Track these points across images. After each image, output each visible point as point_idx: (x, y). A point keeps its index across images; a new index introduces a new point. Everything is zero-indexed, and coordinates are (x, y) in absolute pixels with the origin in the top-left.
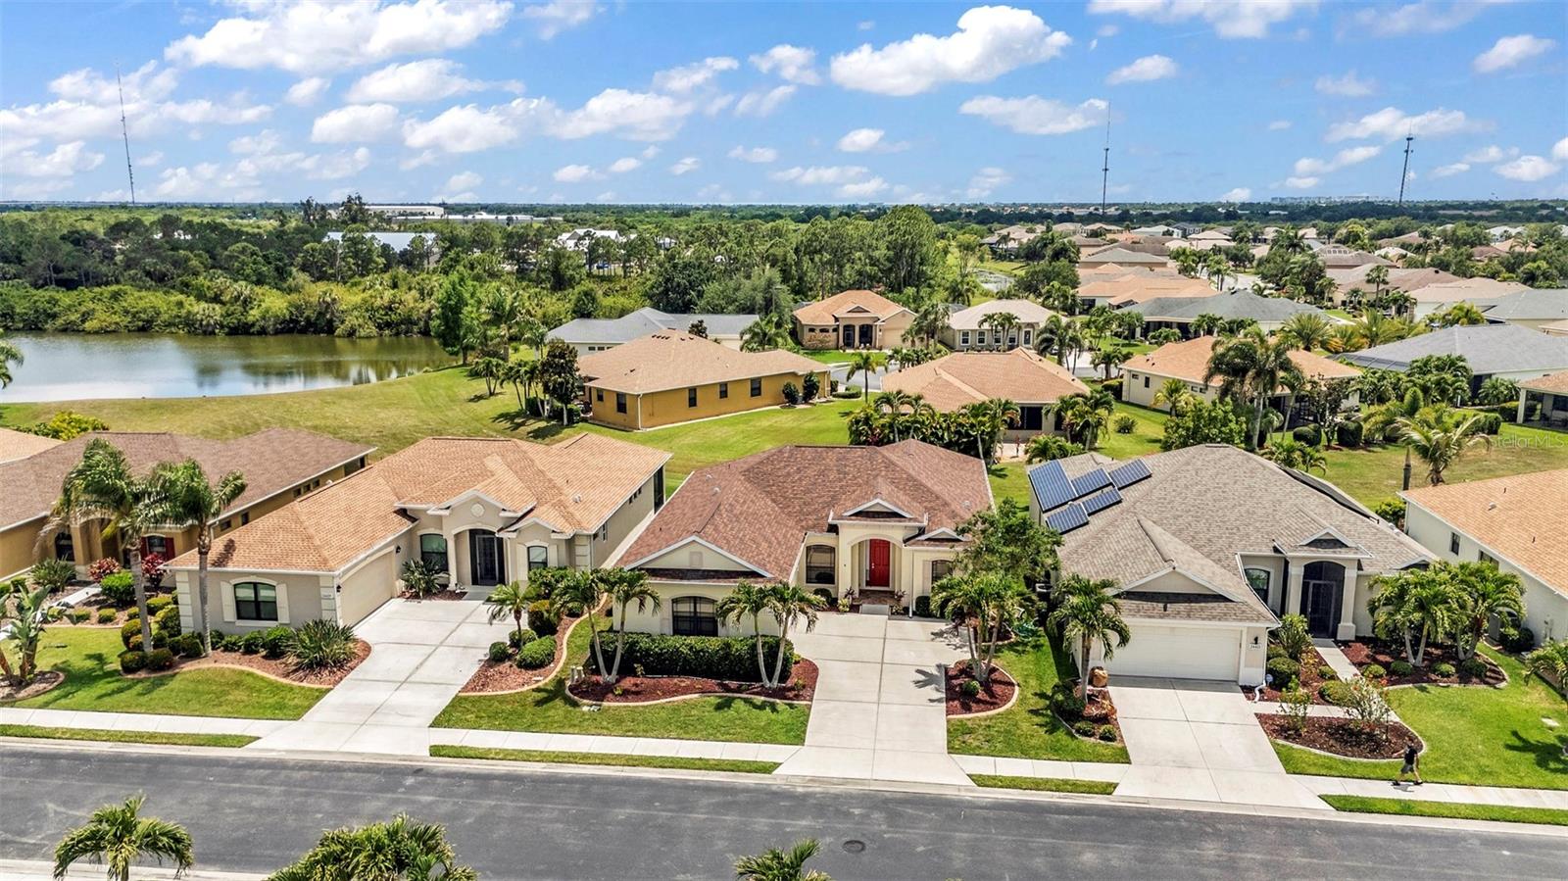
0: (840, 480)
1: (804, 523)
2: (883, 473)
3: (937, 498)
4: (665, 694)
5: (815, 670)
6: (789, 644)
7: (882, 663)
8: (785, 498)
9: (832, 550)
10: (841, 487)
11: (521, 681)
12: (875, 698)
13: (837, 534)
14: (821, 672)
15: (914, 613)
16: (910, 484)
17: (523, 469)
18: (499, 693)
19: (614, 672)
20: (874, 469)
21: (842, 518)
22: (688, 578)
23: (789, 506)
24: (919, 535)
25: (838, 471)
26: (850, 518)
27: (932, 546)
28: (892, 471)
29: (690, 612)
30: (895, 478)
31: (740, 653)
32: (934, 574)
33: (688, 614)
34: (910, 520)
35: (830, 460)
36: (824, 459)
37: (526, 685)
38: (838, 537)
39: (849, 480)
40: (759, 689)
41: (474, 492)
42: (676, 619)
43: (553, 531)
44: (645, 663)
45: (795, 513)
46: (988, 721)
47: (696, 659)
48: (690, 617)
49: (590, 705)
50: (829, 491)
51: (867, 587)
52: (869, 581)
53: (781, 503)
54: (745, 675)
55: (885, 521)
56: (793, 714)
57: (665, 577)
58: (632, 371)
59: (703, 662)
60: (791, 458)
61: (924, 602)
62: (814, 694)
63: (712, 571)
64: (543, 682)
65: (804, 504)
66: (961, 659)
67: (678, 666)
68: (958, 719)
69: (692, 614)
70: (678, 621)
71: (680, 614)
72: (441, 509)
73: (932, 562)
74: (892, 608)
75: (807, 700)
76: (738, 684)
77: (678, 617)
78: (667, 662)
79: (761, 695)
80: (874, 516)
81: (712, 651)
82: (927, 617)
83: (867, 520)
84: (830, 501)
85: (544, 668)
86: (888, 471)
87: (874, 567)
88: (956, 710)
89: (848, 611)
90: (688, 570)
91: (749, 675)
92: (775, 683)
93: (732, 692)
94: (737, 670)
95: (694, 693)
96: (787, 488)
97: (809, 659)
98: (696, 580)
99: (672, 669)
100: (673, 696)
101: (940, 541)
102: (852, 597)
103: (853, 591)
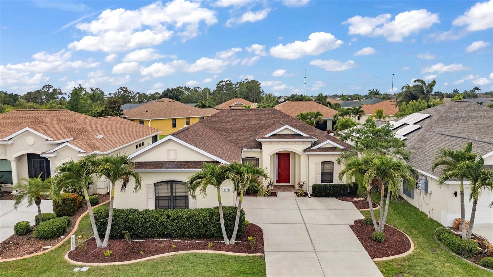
0: (258, 124)
1: (240, 145)
2: (282, 120)
4: (147, 254)
5: (260, 230)
6: (242, 211)
7: (305, 224)
8: (227, 133)
9: (258, 160)
10: (259, 127)
11: (31, 249)
13: (261, 149)
14: (264, 231)
16: (299, 124)
17: (68, 123)
19: (106, 238)
20: (277, 118)
21: (265, 138)
22: (165, 167)
23: (230, 137)
24: (312, 146)
25: (256, 119)
26: (269, 138)
27: (322, 151)
28: (287, 118)
29: (168, 193)
30: (290, 122)
31: (206, 219)
32: (322, 171)
33: (166, 195)
34: (306, 138)
35: (251, 115)
36: (247, 114)
37: (34, 253)
38: (261, 150)
39: (264, 123)
40: (220, 246)
41: (27, 128)
42: (157, 198)
43: (79, 152)
44: (132, 231)
45: (234, 140)
46: (407, 262)
47: (172, 225)
48: (168, 197)
49: (82, 267)
50: (253, 129)
51: (276, 183)
52: (277, 179)
53: (225, 135)
54: (211, 236)
55: (291, 139)
56: (252, 264)
57: (149, 167)
58: (147, 112)
59: (178, 227)
60: (228, 114)
61: (318, 189)
62: (264, 248)
63: (184, 162)
64: (49, 250)
65: (239, 135)
66: (356, 219)
67: (158, 231)
68: (383, 262)
69: (170, 195)
70: (158, 200)
71: (160, 195)
72: (5, 141)
73: (321, 162)
74: (297, 193)
75: (260, 253)
76: (204, 243)
77: (159, 197)
78: (150, 229)
79: (223, 251)
80: (284, 136)
81: (184, 219)
82: (320, 197)
83: (280, 138)
84: (254, 134)
85: (55, 239)
86: (285, 119)
87: (280, 172)
88: (377, 254)
89: (270, 196)
90: (166, 162)
91: (214, 235)
92: (233, 240)
93: (200, 249)
94: (204, 232)
95: (171, 252)
96: (228, 128)
97: (253, 223)
98: (172, 168)
99: (154, 234)
100: (153, 255)
101: (326, 149)
102: (271, 187)
103: (272, 183)
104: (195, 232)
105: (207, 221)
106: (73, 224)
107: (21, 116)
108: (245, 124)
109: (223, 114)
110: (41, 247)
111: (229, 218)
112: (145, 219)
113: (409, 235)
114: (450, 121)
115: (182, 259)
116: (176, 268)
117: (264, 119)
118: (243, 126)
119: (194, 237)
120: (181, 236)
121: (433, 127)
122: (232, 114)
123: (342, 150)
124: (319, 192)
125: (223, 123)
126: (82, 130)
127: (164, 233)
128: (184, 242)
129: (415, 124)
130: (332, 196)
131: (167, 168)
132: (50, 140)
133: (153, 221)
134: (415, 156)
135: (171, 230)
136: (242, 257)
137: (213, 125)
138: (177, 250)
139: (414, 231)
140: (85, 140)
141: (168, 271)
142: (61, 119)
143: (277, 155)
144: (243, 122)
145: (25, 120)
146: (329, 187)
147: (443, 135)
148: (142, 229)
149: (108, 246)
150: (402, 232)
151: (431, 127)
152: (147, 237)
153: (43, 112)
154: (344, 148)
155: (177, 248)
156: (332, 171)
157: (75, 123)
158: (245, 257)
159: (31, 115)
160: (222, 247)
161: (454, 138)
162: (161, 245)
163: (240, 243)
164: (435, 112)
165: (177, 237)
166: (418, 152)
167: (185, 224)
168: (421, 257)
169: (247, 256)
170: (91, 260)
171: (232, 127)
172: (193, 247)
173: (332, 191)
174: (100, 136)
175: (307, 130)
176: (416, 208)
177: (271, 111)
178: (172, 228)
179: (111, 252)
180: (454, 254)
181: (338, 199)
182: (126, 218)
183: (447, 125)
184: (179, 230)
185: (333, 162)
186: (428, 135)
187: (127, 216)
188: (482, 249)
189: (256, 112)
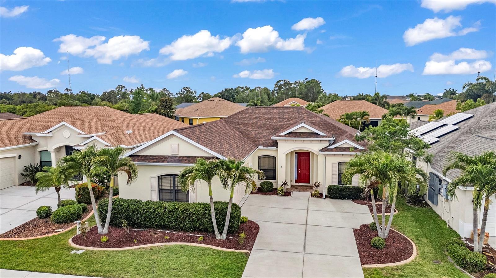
0: (280, 122)
1: (257, 142)
2: (306, 118)
3: (339, 129)
4: (139, 243)
5: (257, 228)
7: (306, 225)
8: (247, 130)
9: (274, 158)
10: (280, 125)
11: (45, 231)
12: (301, 249)
13: (277, 147)
14: (260, 229)
15: (326, 196)
16: (322, 123)
17: (104, 119)
18: (23, 239)
19: (107, 226)
20: (300, 116)
21: (280, 136)
22: (167, 161)
23: (249, 134)
24: (329, 146)
25: (279, 117)
26: (285, 136)
27: (338, 151)
28: (311, 117)
29: (170, 186)
30: (313, 120)
31: (199, 213)
32: (339, 172)
33: (169, 188)
34: (323, 137)
35: (275, 113)
36: (271, 112)
37: (46, 234)
38: (277, 149)
39: (286, 121)
40: (211, 241)
41: (64, 123)
42: (161, 191)
43: (106, 145)
44: (133, 220)
45: (252, 137)
46: (399, 271)
47: (168, 217)
48: (171, 190)
49: (79, 250)
50: (273, 127)
51: (296, 182)
52: (297, 179)
53: (244, 133)
54: (205, 230)
55: (307, 137)
56: (234, 260)
57: (152, 160)
58: (196, 110)
59: (173, 219)
60: (252, 112)
61: (332, 190)
62: (253, 245)
63: (186, 157)
64: (59, 233)
65: (258, 133)
66: (364, 223)
67: (156, 222)
68: (373, 269)
69: (172, 188)
70: (162, 192)
71: (164, 188)
72: (45, 133)
73: (338, 163)
74: (312, 194)
75: (247, 250)
76: (197, 236)
77: (162, 189)
78: (148, 219)
79: (212, 245)
80: (300, 135)
81: (179, 212)
82: (335, 199)
83: (295, 137)
84: (273, 132)
85: (68, 223)
86: (309, 117)
87: (300, 171)
88: (369, 261)
89: (283, 195)
90: (169, 156)
91: (207, 229)
92: (224, 236)
93: (191, 242)
94: (198, 226)
95: (162, 242)
96: (249, 126)
97: (253, 221)
98: (173, 162)
99: (152, 224)
100: (145, 244)
101: (344, 149)
102: (286, 186)
103: (287, 182)
104: (190, 225)
105: (201, 215)
106: (89, 211)
107: (66, 112)
108: (267, 122)
109: (247, 112)
110: (54, 230)
111: (222, 213)
112: (144, 210)
113: (416, 244)
114: (494, 122)
115: (169, 250)
116: (159, 258)
117: (287, 117)
118: (264, 124)
119: (189, 230)
120: (177, 228)
121: (472, 129)
122: (256, 112)
123: (361, 150)
124: (335, 194)
125: (246, 121)
126: (114, 125)
127: (161, 224)
128: (178, 234)
129: (454, 125)
130: (348, 199)
131: (168, 162)
132: (82, 133)
133: (151, 212)
134: (442, 159)
135: (168, 222)
136: (227, 252)
137: (235, 122)
138: (169, 241)
139: (424, 240)
140: (114, 135)
141: (152, 260)
142: (99, 115)
143: (297, 154)
144: (266, 120)
145: (69, 116)
146: (345, 189)
147: (480, 137)
148: (141, 219)
149: (108, 233)
150: (409, 240)
151: (470, 128)
152: (146, 227)
153: (86, 108)
154: (363, 148)
155: (169, 239)
157: (110, 119)
158: (231, 252)
159: (75, 111)
160: (213, 241)
161: (490, 140)
162: (156, 236)
163: (231, 239)
164: (480, 112)
165: (173, 228)
166: (447, 155)
167: (180, 217)
168: (418, 267)
169: (233, 252)
170: (89, 245)
171: (253, 125)
172: (184, 240)
173: (348, 193)
174: (128, 132)
175: (330, 129)
176: (438, 216)
177: (297, 109)
178: (168, 220)
179: (108, 238)
180: (458, 267)
181: (355, 202)
182: (127, 207)
183: (489, 126)
184: (175, 222)
186: (464, 137)
187: (129, 206)
188: (493, 264)
189: (281, 110)
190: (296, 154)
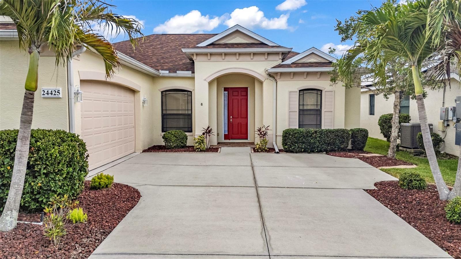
5: (132, 199)
7: (256, 187)
9: (189, 93)
13: (193, 72)
14: (143, 200)
15: (280, 149)
21: (198, 48)
23: (146, 59)
24: (283, 61)
26: (206, 47)
27: (301, 67)
32: (301, 108)
34: (273, 47)
35: (192, 39)
36: (185, 39)
38: (193, 75)
45: (152, 63)
51: (225, 139)
52: (227, 133)
55: (245, 48)
60: (156, 39)
62: (101, 242)
65: (163, 59)
66: (378, 181)
73: (300, 91)
74: (254, 149)
80: (233, 46)
82: (297, 152)
87: (231, 120)
89: (204, 152)
96: (147, 51)
97: (130, 185)
101: (309, 64)
102: (209, 136)
103: (211, 129)
118: (173, 49)
122: (162, 40)
124: (296, 143)
130: (320, 151)
143: (227, 92)
146: (313, 134)
156: (319, 108)
171: (155, 50)
173: (319, 141)
181: (331, 155)
185: (322, 91)
189: (201, 37)
190: (225, 92)
